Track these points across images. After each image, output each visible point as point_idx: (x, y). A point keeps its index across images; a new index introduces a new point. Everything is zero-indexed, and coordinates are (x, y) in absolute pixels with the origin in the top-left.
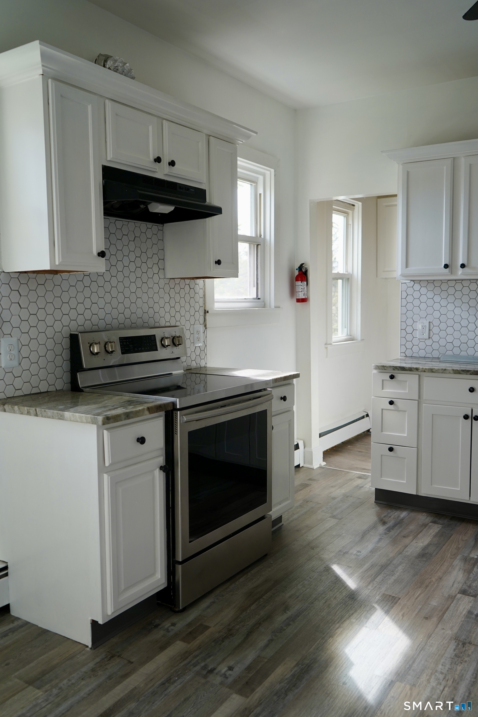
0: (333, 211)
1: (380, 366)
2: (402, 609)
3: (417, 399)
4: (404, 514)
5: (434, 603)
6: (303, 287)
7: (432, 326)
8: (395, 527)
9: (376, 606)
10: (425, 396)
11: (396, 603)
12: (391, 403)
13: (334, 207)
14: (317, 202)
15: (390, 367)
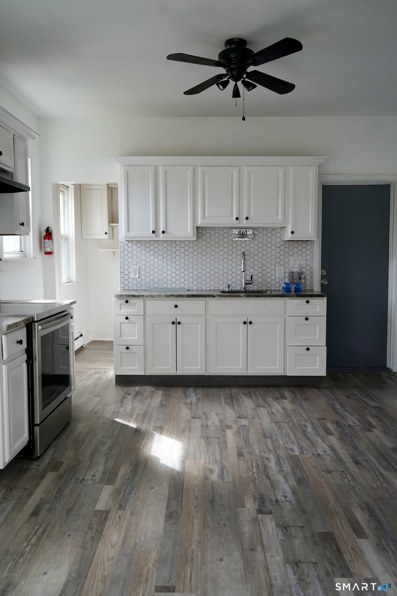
0: (60, 192)
1: (119, 295)
2: (168, 431)
3: (143, 315)
4: (137, 388)
5: (182, 425)
6: (50, 244)
7: (140, 270)
8: (137, 395)
9: (153, 432)
10: (148, 312)
11: (163, 429)
12: (127, 318)
13: (60, 188)
14: (56, 184)
15: (125, 295)
